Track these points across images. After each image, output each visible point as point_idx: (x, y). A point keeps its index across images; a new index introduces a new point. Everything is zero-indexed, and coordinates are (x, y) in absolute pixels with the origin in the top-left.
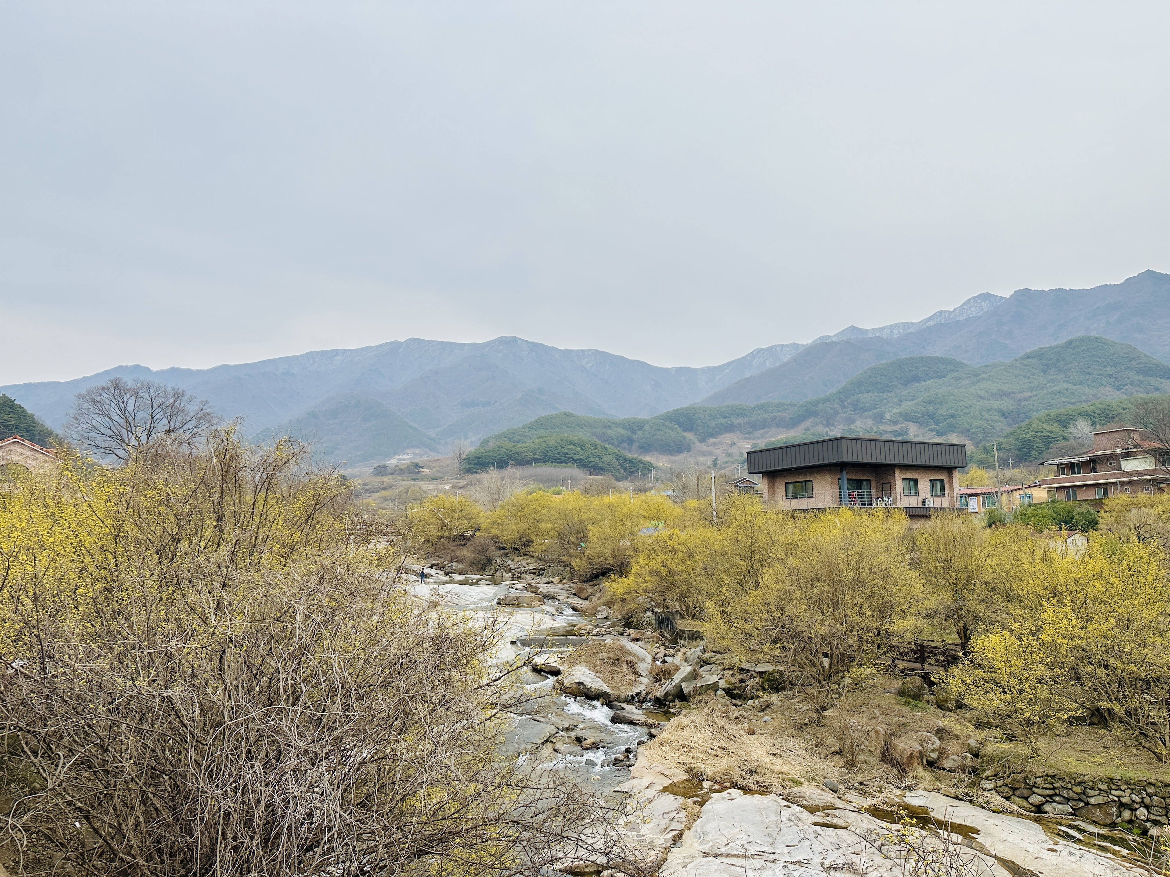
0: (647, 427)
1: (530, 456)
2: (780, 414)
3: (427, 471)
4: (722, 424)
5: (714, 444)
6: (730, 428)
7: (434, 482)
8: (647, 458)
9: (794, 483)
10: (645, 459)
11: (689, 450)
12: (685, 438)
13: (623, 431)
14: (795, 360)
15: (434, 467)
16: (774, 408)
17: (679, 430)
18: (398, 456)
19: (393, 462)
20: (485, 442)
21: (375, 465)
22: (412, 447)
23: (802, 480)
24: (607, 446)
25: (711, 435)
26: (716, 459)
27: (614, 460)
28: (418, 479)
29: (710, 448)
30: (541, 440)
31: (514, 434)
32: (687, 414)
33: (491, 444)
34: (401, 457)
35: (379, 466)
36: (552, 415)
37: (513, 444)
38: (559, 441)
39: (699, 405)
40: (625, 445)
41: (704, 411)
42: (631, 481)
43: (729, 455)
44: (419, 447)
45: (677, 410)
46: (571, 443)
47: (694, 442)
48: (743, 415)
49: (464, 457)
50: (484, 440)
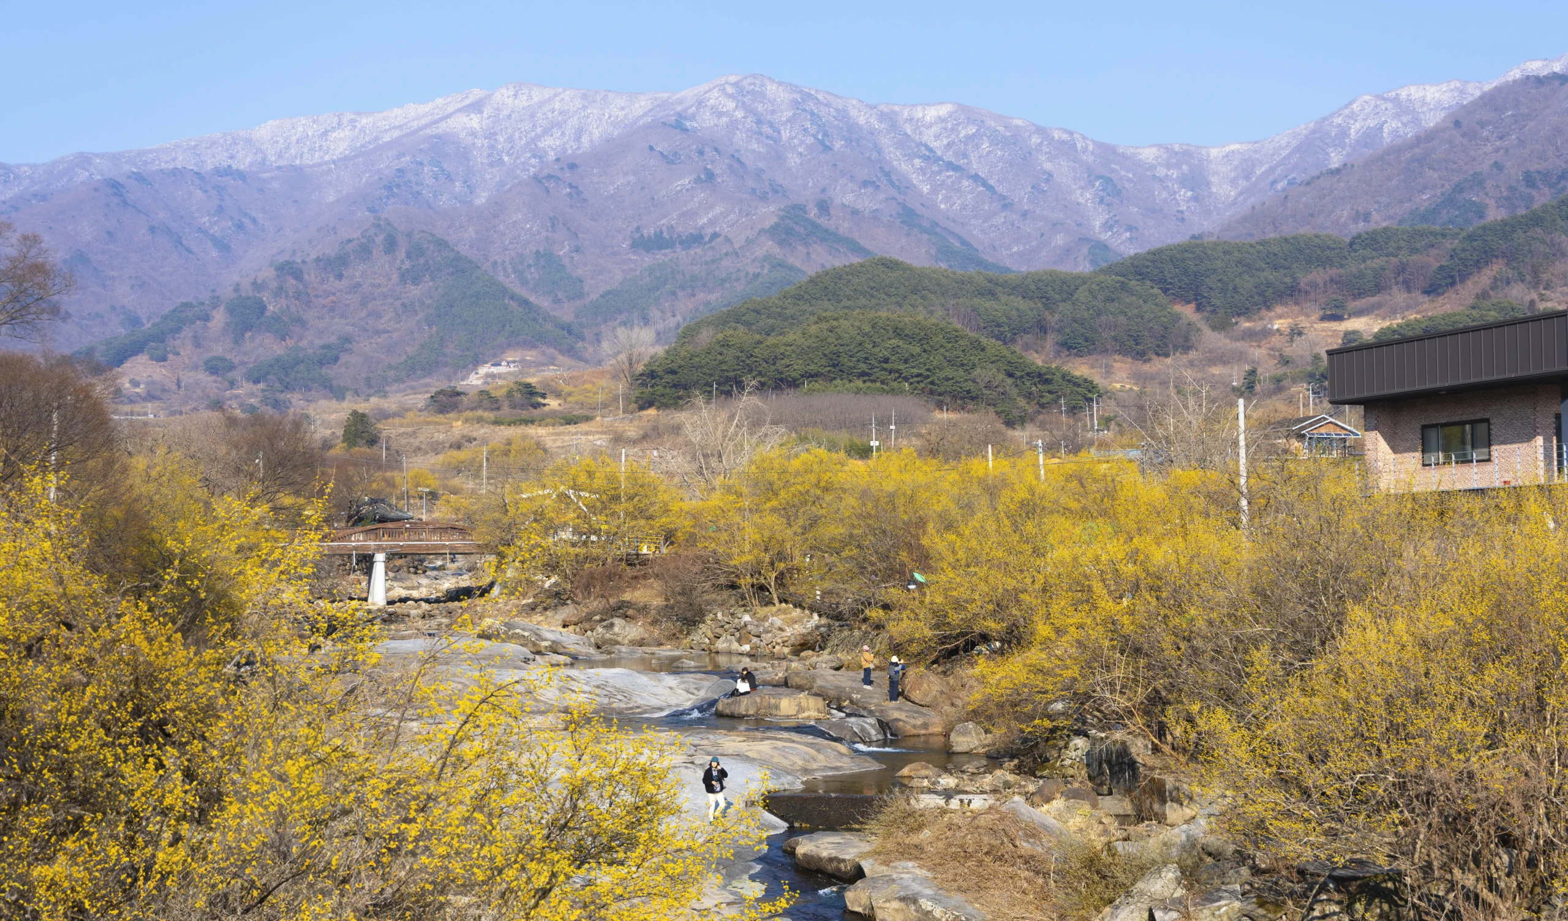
0: (1082, 295)
1: (798, 366)
2: (1414, 257)
3: (553, 403)
4: (1269, 285)
5: (1250, 335)
6: (1291, 294)
7: (571, 428)
8: (1081, 369)
9: (1443, 425)
10: (1077, 373)
11: (1187, 348)
12: (1177, 318)
13: (1024, 305)
14: (1457, 124)
15: (570, 394)
16: (1402, 243)
17: (1162, 298)
18: (484, 370)
19: (475, 380)
20: (689, 334)
21: (434, 390)
22: (518, 344)
23: (1465, 418)
24: (984, 340)
25: (1244, 312)
26: (1253, 372)
27: (1001, 376)
28: (532, 422)
29: (1239, 345)
30: (825, 326)
31: (758, 312)
32: (1184, 260)
33: (706, 337)
34: (495, 370)
35: (442, 392)
36: (851, 265)
37: (758, 337)
38: (867, 328)
39: (1214, 239)
40: (1028, 338)
41: (1225, 253)
42: (1042, 426)
43: (1286, 361)
44: (534, 347)
45: (1160, 251)
46: (898, 332)
47: (1199, 330)
48: (1324, 262)
49: (640, 368)
50: (688, 328)
